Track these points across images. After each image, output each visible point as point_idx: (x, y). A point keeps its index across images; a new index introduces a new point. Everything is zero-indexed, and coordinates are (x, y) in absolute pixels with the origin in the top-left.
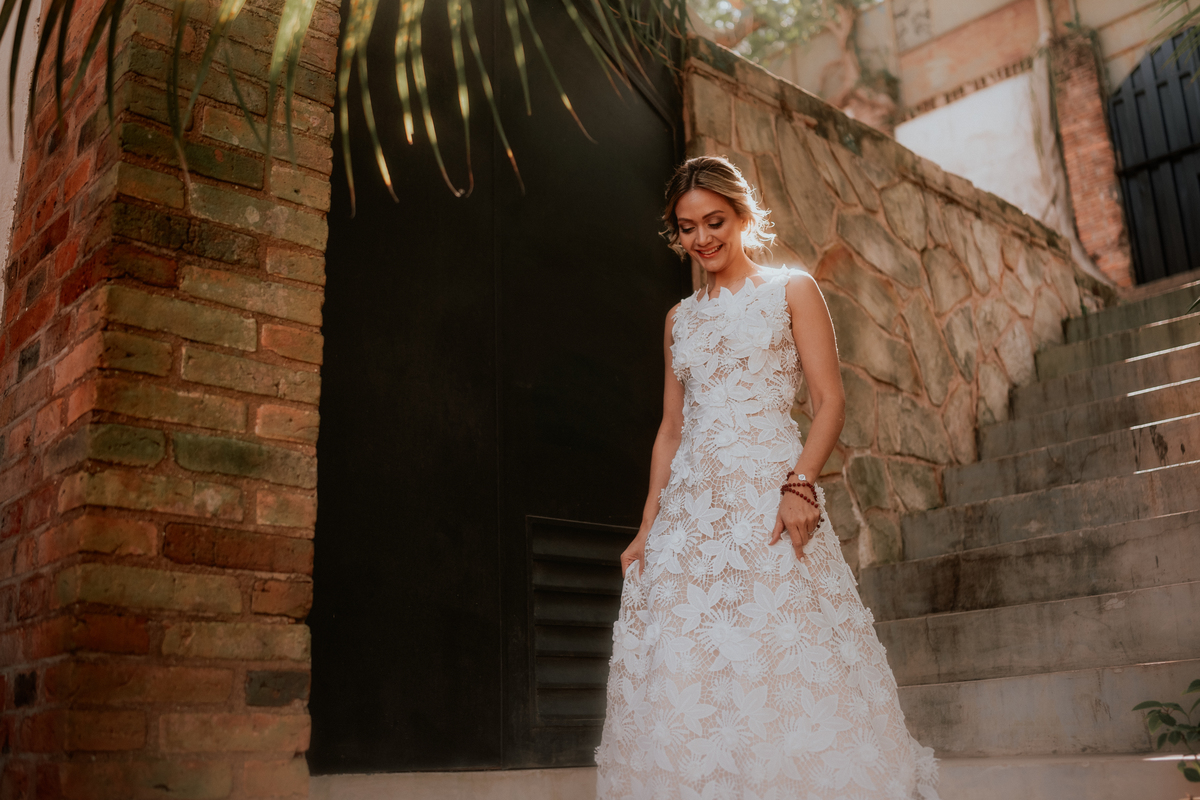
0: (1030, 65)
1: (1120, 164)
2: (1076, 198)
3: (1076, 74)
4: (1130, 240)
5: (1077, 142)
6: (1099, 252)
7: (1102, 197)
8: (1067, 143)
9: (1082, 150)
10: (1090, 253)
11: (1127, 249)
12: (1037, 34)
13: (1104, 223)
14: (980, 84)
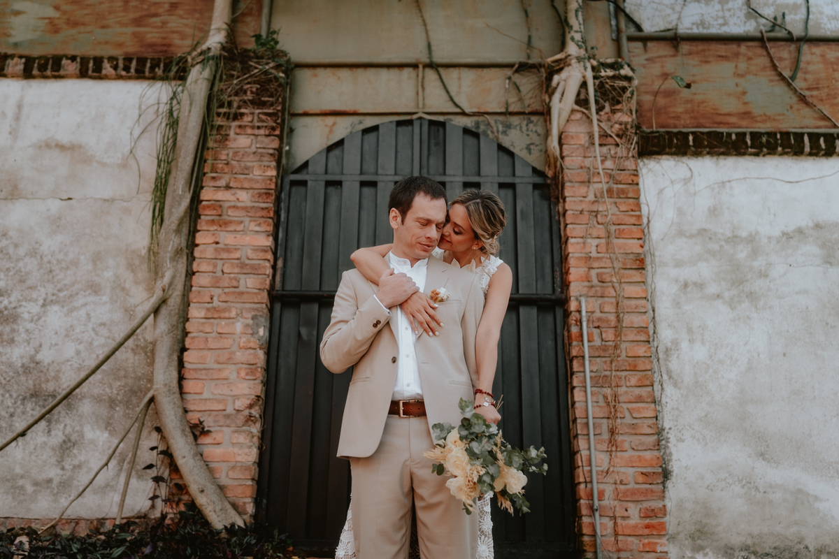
0: (182, 76)
1: (278, 285)
2: (195, 312)
3: (250, 115)
4: (264, 416)
5: (222, 223)
6: (209, 423)
7: (239, 327)
8: (206, 216)
9: (227, 238)
10: (194, 417)
11: (256, 429)
12: (205, 33)
13: (230, 372)
14: (91, 68)
